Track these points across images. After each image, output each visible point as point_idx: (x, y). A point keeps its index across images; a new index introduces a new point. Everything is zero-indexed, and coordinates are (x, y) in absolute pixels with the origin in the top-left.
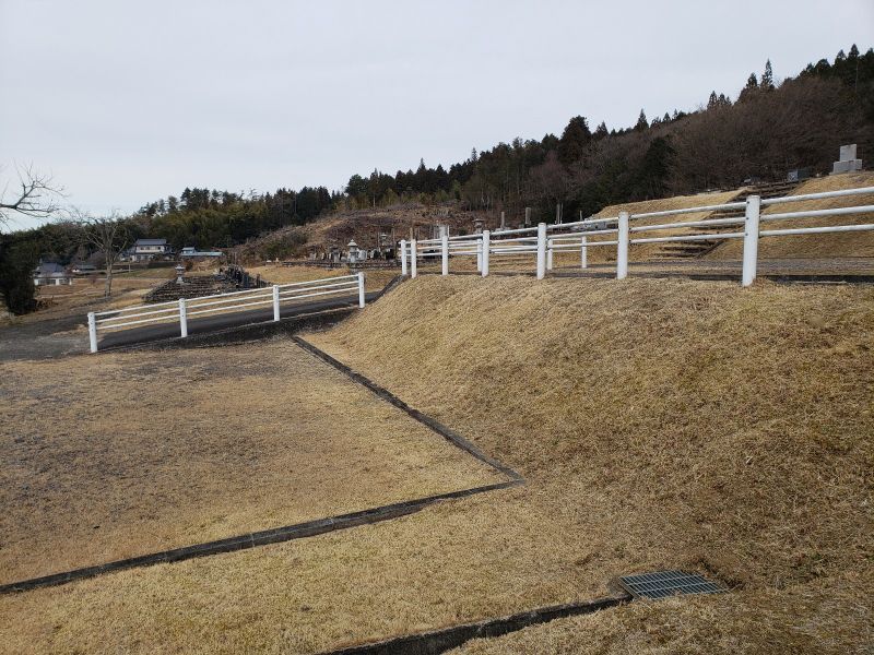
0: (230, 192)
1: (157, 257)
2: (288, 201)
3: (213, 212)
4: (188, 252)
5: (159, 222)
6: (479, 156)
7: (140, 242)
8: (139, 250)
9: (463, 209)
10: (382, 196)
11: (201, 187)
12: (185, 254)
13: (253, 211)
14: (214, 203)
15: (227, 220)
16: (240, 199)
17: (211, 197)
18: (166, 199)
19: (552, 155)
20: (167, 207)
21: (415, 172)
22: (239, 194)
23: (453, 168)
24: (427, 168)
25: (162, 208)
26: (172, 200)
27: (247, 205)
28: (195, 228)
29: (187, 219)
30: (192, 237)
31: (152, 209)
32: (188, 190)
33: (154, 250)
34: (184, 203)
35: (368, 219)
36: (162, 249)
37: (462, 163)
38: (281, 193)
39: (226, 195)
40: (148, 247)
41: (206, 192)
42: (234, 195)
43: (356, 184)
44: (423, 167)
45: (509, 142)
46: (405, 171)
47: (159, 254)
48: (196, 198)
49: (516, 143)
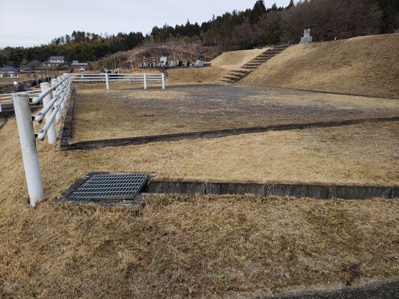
0: (95, 34)
1: (60, 65)
2: (123, 39)
3: (86, 43)
4: (75, 63)
5: (61, 47)
6: (216, 18)
7: (51, 57)
8: (51, 61)
9: (204, 45)
10: (166, 37)
11: (81, 31)
12: (74, 64)
13: (106, 43)
14: (88, 38)
15: (93, 48)
16: (100, 37)
17: (86, 36)
18: (64, 36)
19: (247, 19)
20: (65, 40)
21: (184, 25)
22: (100, 35)
23: (203, 24)
24: (191, 24)
25: (63, 41)
26: (68, 37)
27: (103, 40)
28: (78, 51)
29: (74, 46)
30: (77, 56)
31: (58, 41)
32: (75, 32)
33: (59, 61)
34: (73, 38)
35: (157, 49)
36: (63, 61)
37: (207, 22)
38: (120, 35)
39: (93, 35)
40: (56, 60)
41: (84, 33)
42: (97, 35)
43: (156, 30)
44: (189, 23)
45: (231, 12)
46: (180, 25)
47: (61, 64)
48: (79, 36)
49: (234, 12)
